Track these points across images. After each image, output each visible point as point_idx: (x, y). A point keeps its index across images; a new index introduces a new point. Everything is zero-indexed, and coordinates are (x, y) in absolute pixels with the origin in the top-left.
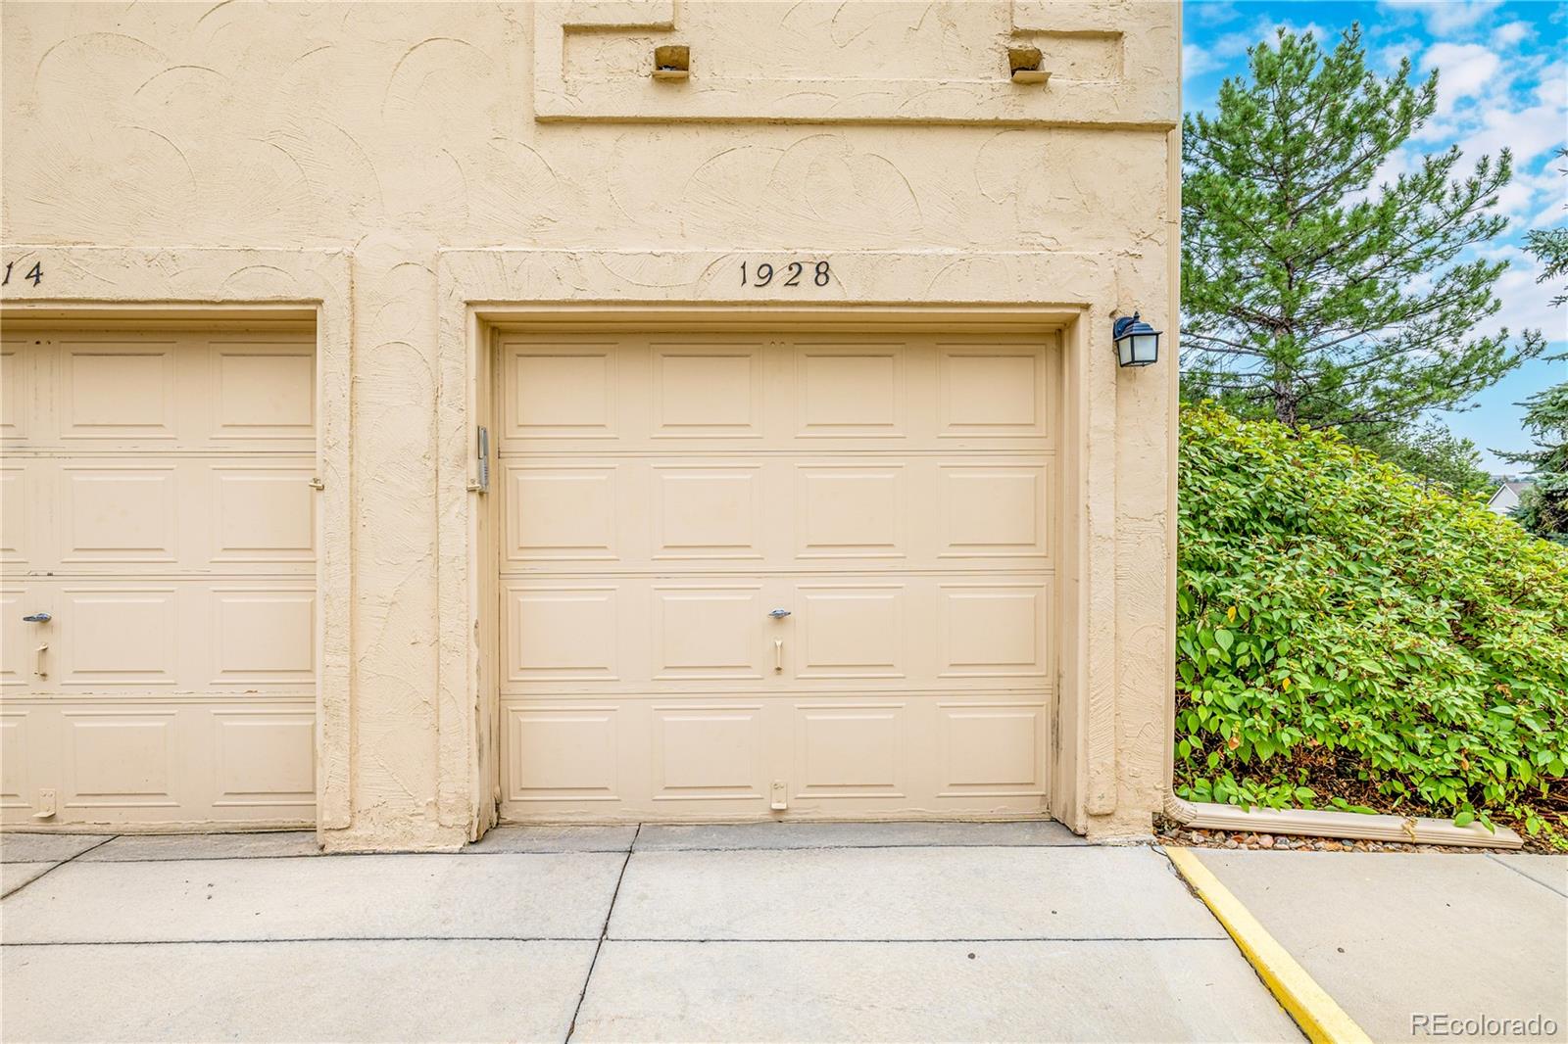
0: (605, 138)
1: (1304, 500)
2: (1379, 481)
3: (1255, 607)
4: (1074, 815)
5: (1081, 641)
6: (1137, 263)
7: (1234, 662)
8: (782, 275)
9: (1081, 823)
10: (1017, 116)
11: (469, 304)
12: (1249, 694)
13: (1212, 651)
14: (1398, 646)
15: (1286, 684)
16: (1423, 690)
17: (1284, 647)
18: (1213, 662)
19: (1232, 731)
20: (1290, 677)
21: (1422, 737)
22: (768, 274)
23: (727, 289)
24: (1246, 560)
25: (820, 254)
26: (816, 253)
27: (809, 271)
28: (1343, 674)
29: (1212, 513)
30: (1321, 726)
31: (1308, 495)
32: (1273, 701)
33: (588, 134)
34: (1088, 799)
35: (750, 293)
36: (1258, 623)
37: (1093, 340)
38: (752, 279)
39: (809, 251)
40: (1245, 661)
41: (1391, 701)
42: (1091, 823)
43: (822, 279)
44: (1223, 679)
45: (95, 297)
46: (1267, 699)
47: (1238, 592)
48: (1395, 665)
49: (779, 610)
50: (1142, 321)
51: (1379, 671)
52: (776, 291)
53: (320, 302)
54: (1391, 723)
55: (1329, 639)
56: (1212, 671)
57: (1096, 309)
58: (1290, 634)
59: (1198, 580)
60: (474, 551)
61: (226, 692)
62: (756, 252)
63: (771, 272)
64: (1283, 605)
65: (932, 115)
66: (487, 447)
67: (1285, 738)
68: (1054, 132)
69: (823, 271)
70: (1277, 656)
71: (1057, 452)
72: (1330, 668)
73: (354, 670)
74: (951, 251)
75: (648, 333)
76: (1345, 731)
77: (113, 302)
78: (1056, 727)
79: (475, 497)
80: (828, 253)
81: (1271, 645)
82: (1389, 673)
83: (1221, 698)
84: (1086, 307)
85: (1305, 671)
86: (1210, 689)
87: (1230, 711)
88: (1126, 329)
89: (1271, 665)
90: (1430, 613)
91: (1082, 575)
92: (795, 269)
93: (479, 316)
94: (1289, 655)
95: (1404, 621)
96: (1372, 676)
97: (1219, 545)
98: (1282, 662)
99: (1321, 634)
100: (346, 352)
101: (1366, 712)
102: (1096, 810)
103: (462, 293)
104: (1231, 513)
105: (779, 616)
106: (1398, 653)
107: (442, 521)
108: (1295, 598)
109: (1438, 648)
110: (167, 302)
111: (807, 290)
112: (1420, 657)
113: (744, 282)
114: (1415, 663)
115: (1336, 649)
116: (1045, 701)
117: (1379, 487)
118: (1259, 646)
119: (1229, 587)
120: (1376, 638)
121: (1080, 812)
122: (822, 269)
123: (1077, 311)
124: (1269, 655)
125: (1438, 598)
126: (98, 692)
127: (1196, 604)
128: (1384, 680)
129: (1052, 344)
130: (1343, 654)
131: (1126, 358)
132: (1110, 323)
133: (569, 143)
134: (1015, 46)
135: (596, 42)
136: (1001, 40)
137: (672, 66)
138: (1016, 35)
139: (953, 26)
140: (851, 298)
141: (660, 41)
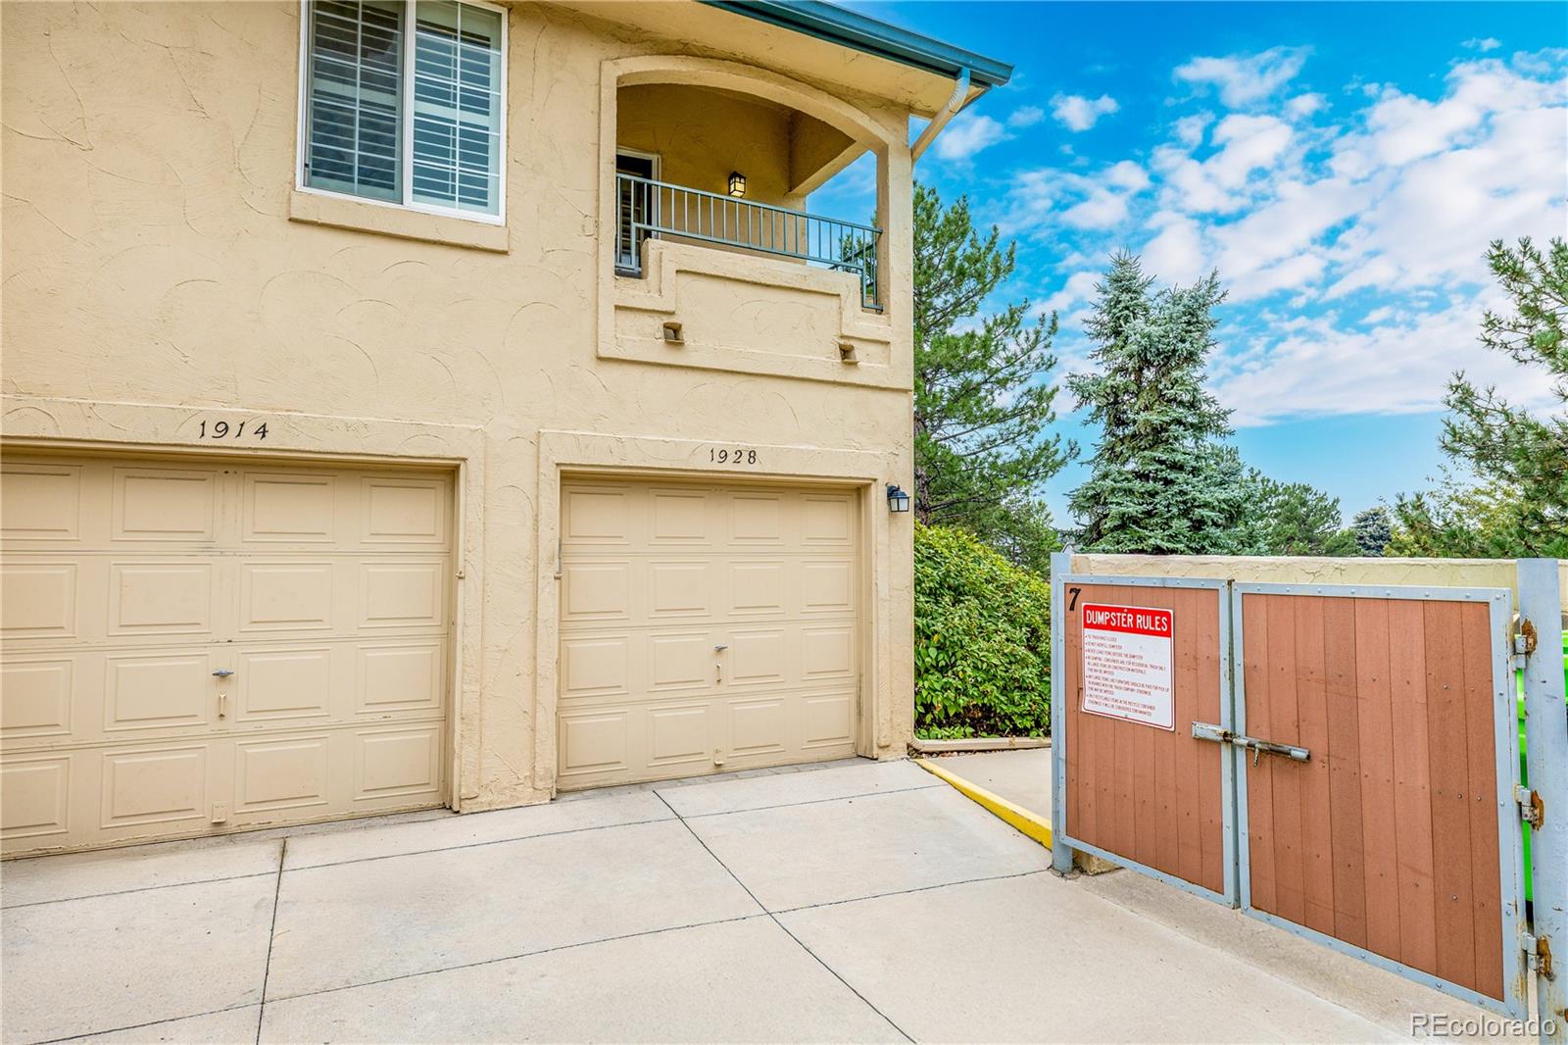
0: (636, 371)
1: (962, 576)
2: (994, 565)
3: (946, 635)
4: (872, 749)
5: (874, 656)
6: (897, 459)
7: (937, 664)
8: (732, 457)
9: (876, 752)
10: (844, 380)
11: (557, 464)
12: (945, 680)
13: (928, 659)
14: (1006, 651)
15: (961, 674)
16: (1018, 672)
17: (959, 655)
18: (928, 665)
19: (938, 701)
20: (962, 670)
21: (1017, 695)
22: (724, 455)
23: (703, 463)
24: (940, 610)
25: (751, 445)
26: (749, 445)
27: (746, 456)
28: (985, 665)
29: (923, 585)
30: (976, 694)
31: (964, 573)
32: (957, 683)
33: (626, 368)
34: (879, 738)
35: (716, 466)
36: (948, 643)
37: (877, 496)
38: (717, 458)
39: (746, 445)
40: (942, 663)
41: (1003, 679)
42: (880, 751)
43: (752, 460)
44: (932, 674)
45: (307, 449)
46: (953, 682)
47: (939, 627)
48: (1005, 660)
49: (720, 646)
50: (901, 490)
51: (998, 663)
52: (728, 466)
53: (464, 460)
54: (1004, 690)
55: (978, 649)
56: (927, 671)
57: (879, 481)
58: (962, 647)
59: (921, 622)
61: (367, 718)
62: (719, 443)
63: (726, 455)
64: (958, 633)
65: (805, 376)
67: (961, 701)
68: (860, 389)
69: (752, 455)
70: (956, 661)
71: (858, 553)
72: (979, 663)
74: (812, 448)
75: (648, 481)
76: (986, 696)
77: (320, 453)
78: (859, 704)
79: (557, 582)
80: (755, 445)
81: (954, 654)
82: (1003, 664)
83: (932, 684)
84: (875, 480)
85: (969, 665)
86: (926, 680)
87: (937, 690)
88: (893, 493)
89: (954, 665)
90: (1018, 635)
91: (874, 621)
92: (739, 453)
93: (562, 472)
94: (962, 659)
95: (1008, 640)
96: (996, 666)
97: (927, 602)
98: (959, 662)
99: (975, 648)
100: (480, 491)
101: (994, 684)
102: (883, 744)
103: (554, 458)
104: (932, 584)
105: (720, 649)
106: (1005, 654)
107: (539, 596)
108: (963, 630)
109: (1022, 651)
110: (358, 454)
111: (744, 466)
112: (1014, 656)
113: (713, 459)
114: (1013, 659)
115: (981, 654)
116: (854, 690)
117: (995, 568)
118: (948, 655)
119: (933, 625)
120: (997, 647)
121: (875, 745)
122: (752, 454)
123: (870, 482)
124: (953, 660)
125: (1021, 628)
126: (266, 726)
127: (922, 634)
128: (1001, 668)
129: (855, 495)
130: (983, 656)
131: (895, 508)
132: (885, 489)
133: (615, 372)
134: (842, 342)
135: (631, 315)
136: (835, 338)
137: (673, 334)
138: (842, 337)
139: (814, 328)
140: (766, 471)
141: (666, 320)
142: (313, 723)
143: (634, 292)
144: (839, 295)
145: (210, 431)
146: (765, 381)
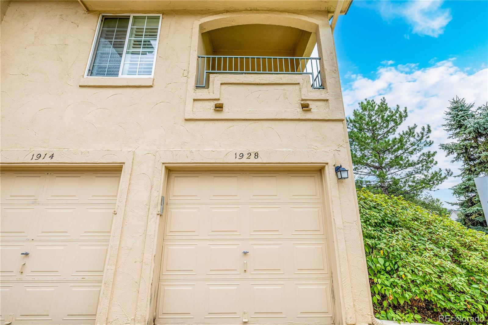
0: (202, 123)
1: (396, 217)
2: (417, 211)
3: (389, 250)
4: (342, 324)
5: (337, 262)
6: (339, 152)
7: (386, 269)
8: (246, 156)
10: (304, 118)
11: (163, 163)
12: (392, 280)
13: (378, 265)
14: (436, 264)
15: (403, 276)
16: (448, 279)
17: (400, 264)
18: (379, 269)
19: (389, 293)
20: (404, 274)
21: (451, 296)
22: (242, 156)
23: (231, 159)
24: (383, 235)
25: (256, 151)
26: (255, 150)
27: (253, 155)
28: (421, 273)
29: (370, 221)
30: (417, 291)
31: (397, 215)
32: (401, 282)
33: (197, 123)
34: (346, 318)
35: (237, 160)
36: (391, 256)
37: (330, 172)
38: (238, 157)
39: (253, 150)
40: (389, 269)
41: (438, 283)
43: (256, 157)
44: (383, 275)
45: (66, 162)
46: (399, 282)
47: (382, 245)
48: (437, 270)
49: (245, 251)
50: (343, 167)
51: (433, 273)
52: (244, 160)
53: (124, 163)
54: (440, 290)
55: (414, 261)
56: (379, 272)
57: (330, 164)
58: (401, 259)
59: (370, 242)
60: (156, 233)
61: (76, 278)
62: (239, 150)
63: (243, 155)
64: (397, 250)
65: (283, 118)
66: (164, 202)
67: (407, 296)
68: (314, 121)
69: (256, 155)
70: (399, 267)
71: (323, 203)
72: (416, 271)
73: (116, 271)
74: (290, 150)
75: (210, 171)
76: (426, 293)
77: (70, 163)
78: (333, 291)
79: (159, 216)
80: (258, 150)
81: (396, 263)
82: (435, 273)
83: (384, 281)
84: (327, 164)
85: (408, 272)
86: (380, 278)
87: (387, 286)
88: (338, 169)
89: (397, 270)
90: (443, 253)
91: (335, 240)
92: (249, 154)
93: (165, 167)
94: (403, 267)
95: (436, 255)
96: (430, 274)
97: (374, 230)
98: (400, 269)
99: (411, 260)
100: (129, 176)
101: (431, 287)
102: (349, 323)
103: (162, 161)
104: (376, 221)
105: (245, 253)
106: (436, 266)
107: (149, 223)
108: (400, 248)
109: (449, 264)
110: (84, 163)
111: (252, 160)
112: (443, 267)
113: (236, 158)
114: (442, 270)
115: (417, 265)
116: (328, 282)
117: (417, 213)
118: (392, 263)
119: (379, 244)
120: (428, 261)
121: (344, 323)
122: (256, 154)
123: (325, 165)
124: (396, 267)
125: (444, 248)
127: (371, 249)
128: (434, 275)
129: (319, 173)
130: (419, 266)
131: (340, 177)
132: (334, 168)
133: (192, 124)
134: (302, 102)
135: (201, 102)
136: (299, 101)
137: (219, 107)
138: (302, 100)
139: (287, 98)
140: (264, 162)
141: (216, 102)
142: (54, 278)
143: (203, 94)
144: (299, 84)
145: (35, 157)
146: (262, 122)
